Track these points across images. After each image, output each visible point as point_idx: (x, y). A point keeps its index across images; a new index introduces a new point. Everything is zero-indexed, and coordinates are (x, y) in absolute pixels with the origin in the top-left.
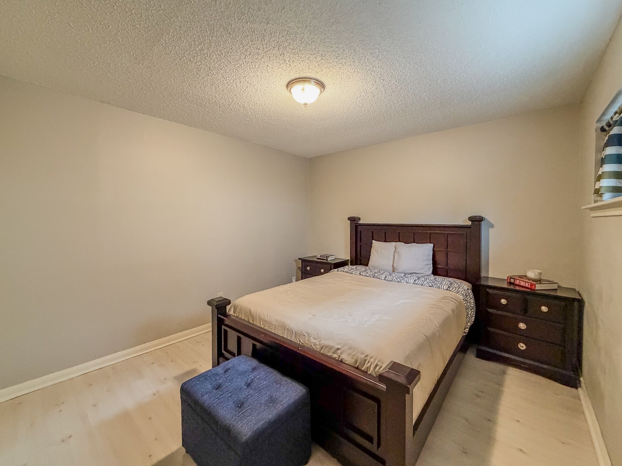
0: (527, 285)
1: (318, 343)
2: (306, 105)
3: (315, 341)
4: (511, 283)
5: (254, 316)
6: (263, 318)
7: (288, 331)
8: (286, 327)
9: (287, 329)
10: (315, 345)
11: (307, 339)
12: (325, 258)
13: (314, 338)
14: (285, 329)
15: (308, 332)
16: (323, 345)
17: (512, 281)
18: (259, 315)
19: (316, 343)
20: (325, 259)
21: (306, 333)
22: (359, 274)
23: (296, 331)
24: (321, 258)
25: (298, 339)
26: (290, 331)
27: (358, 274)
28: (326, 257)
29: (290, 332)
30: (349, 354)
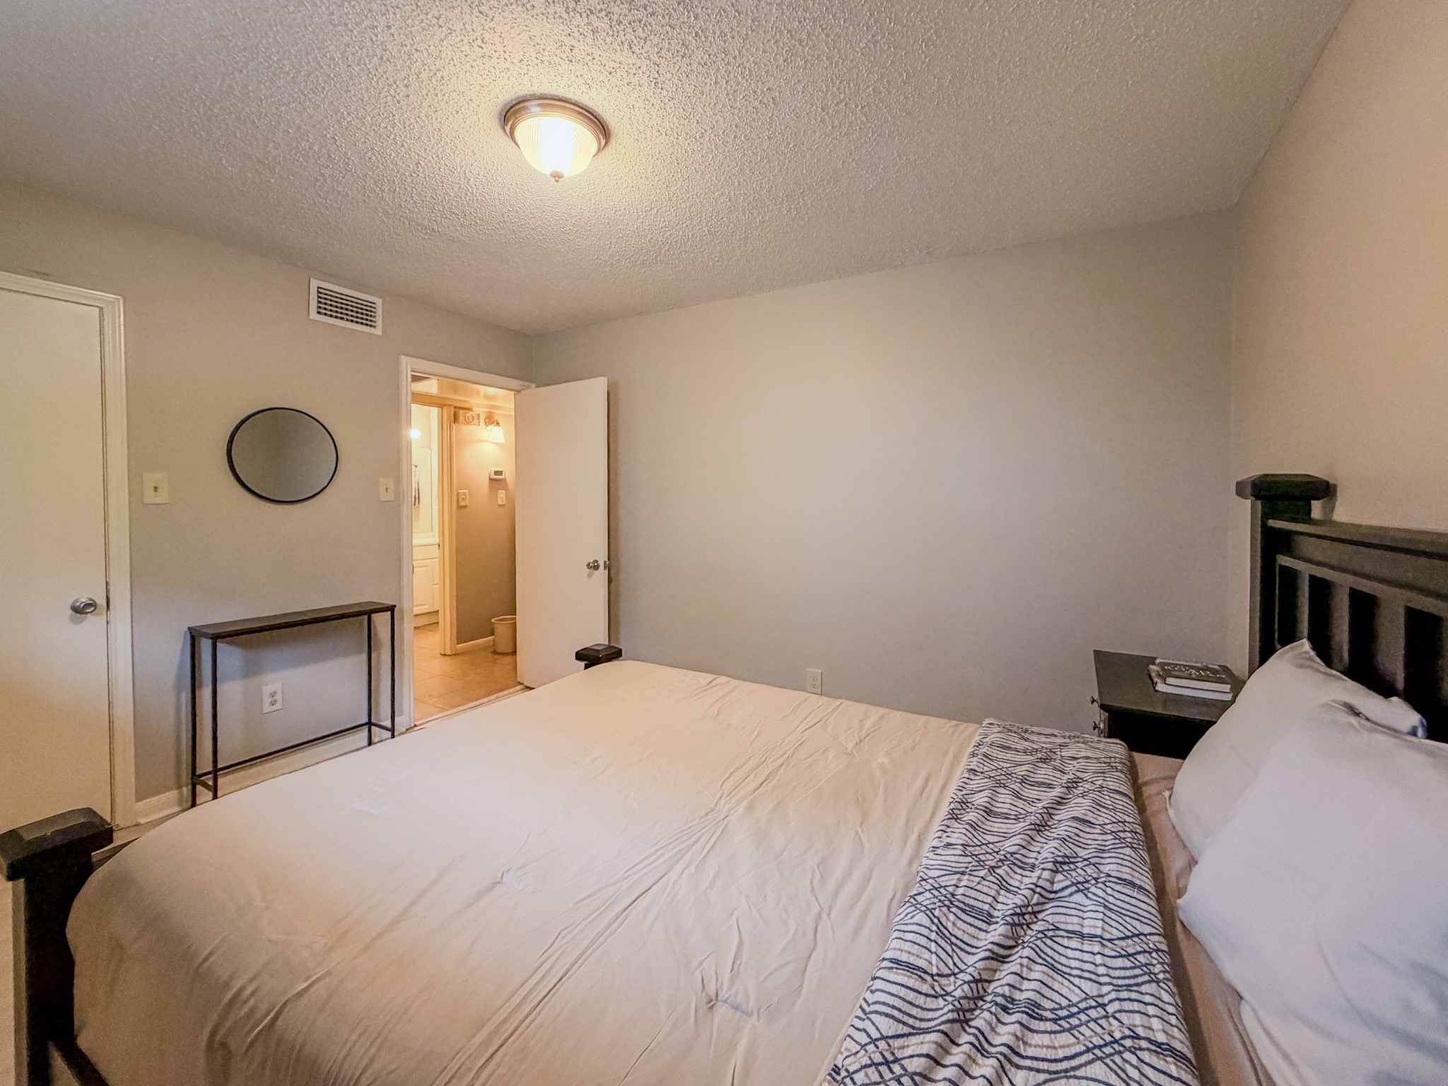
2: (559, 178)
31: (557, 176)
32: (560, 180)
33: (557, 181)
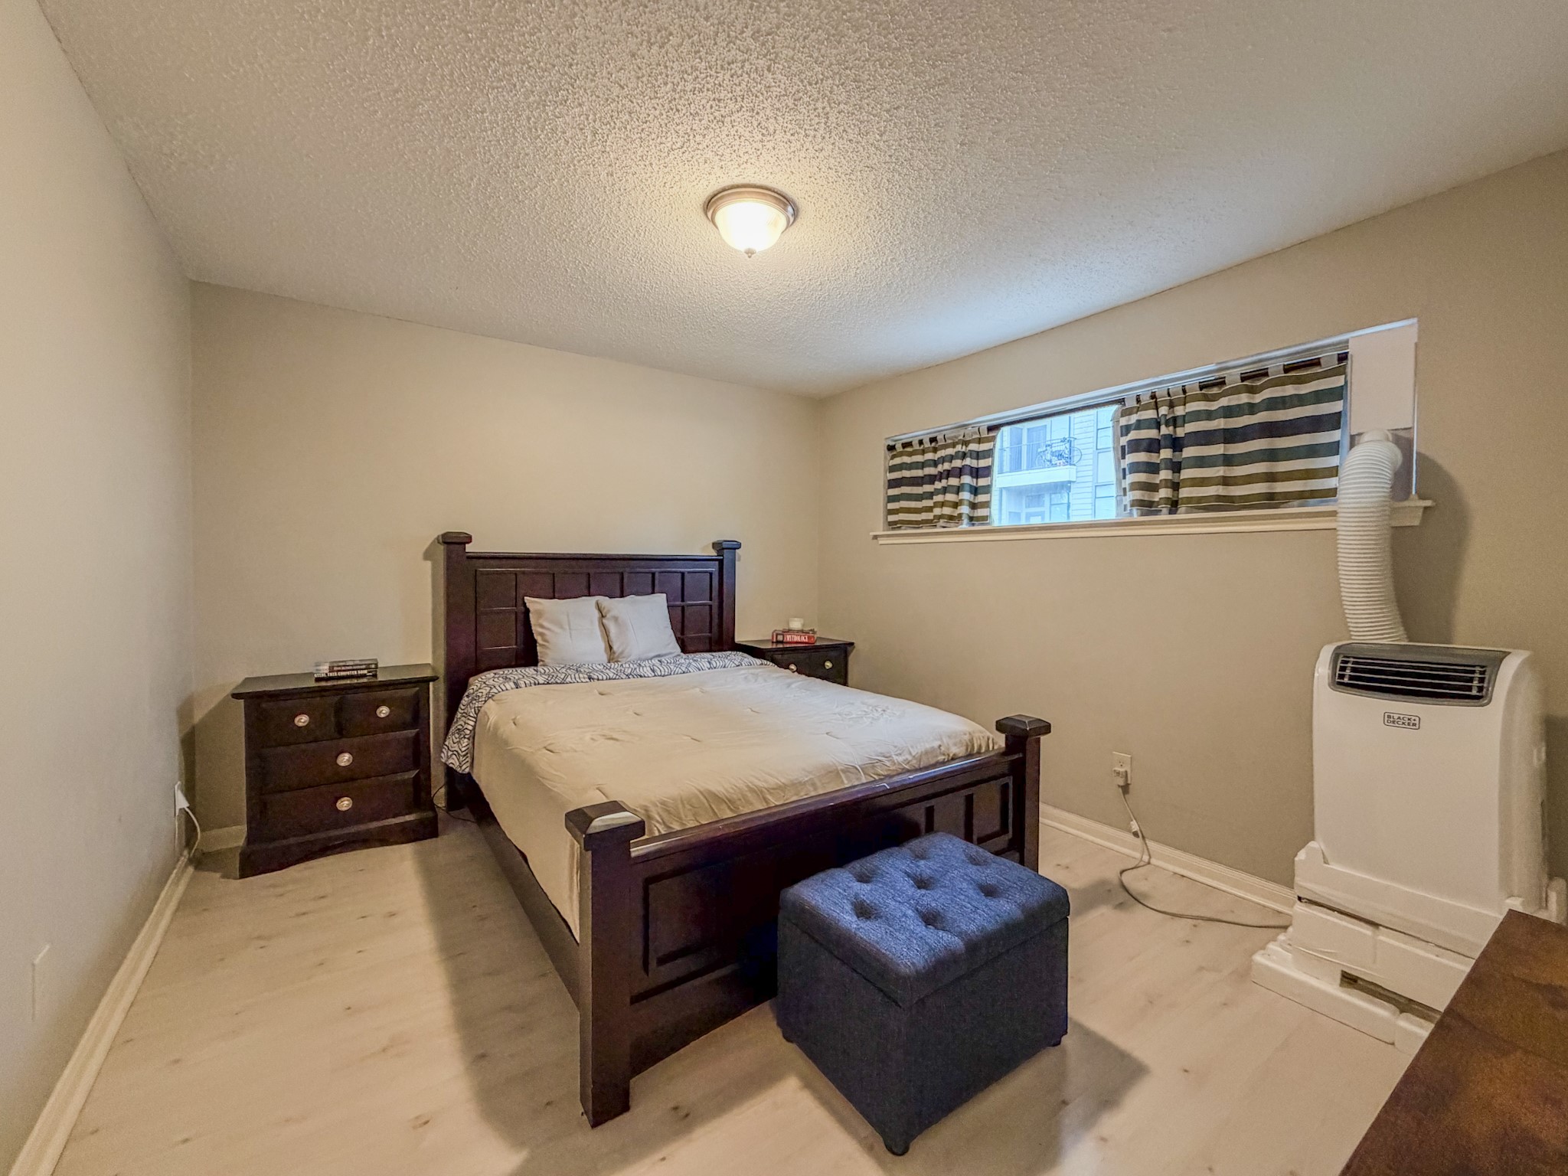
0: (803, 639)
1: (910, 758)
3: (904, 758)
4: (778, 642)
5: (735, 796)
6: (766, 785)
7: (848, 774)
8: (837, 769)
9: (842, 771)
10: (908, 763)
11: (888, 764)
12: (365, 672)
13: (897, 755)
14: (838, 773)
15: (881, 753)
16: (919, 754)
17: (780, 638)
18: (748, 786)
19: (907, 759)
20: (364, 676)
21: (878, 756)
22: (588, 680)
23: (860, 763)
24: (335, 674)
25: (874, 774)
26: (851, 770)
27: (584, 681)
28: (364, 667)
29: (851, 773)
30: (955, 744)
31: (750, 253)
32: (753, 256)
33: (750, 257)
